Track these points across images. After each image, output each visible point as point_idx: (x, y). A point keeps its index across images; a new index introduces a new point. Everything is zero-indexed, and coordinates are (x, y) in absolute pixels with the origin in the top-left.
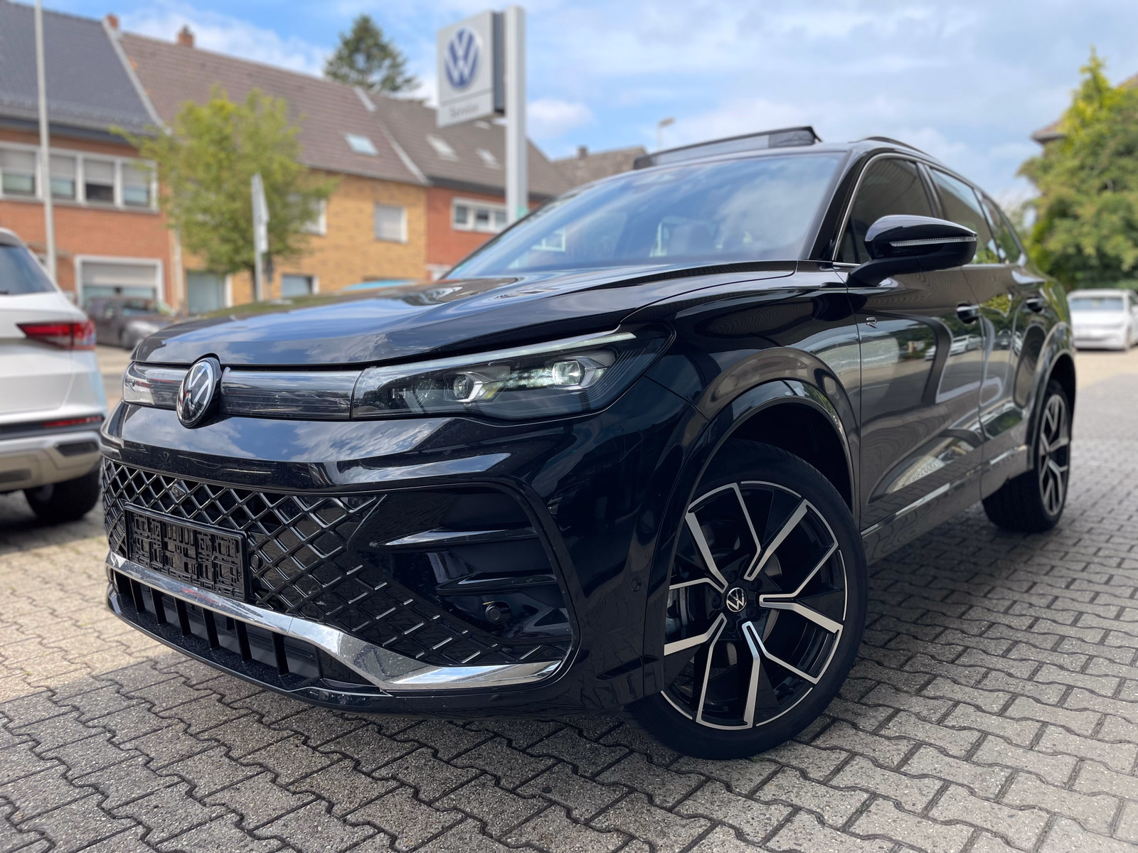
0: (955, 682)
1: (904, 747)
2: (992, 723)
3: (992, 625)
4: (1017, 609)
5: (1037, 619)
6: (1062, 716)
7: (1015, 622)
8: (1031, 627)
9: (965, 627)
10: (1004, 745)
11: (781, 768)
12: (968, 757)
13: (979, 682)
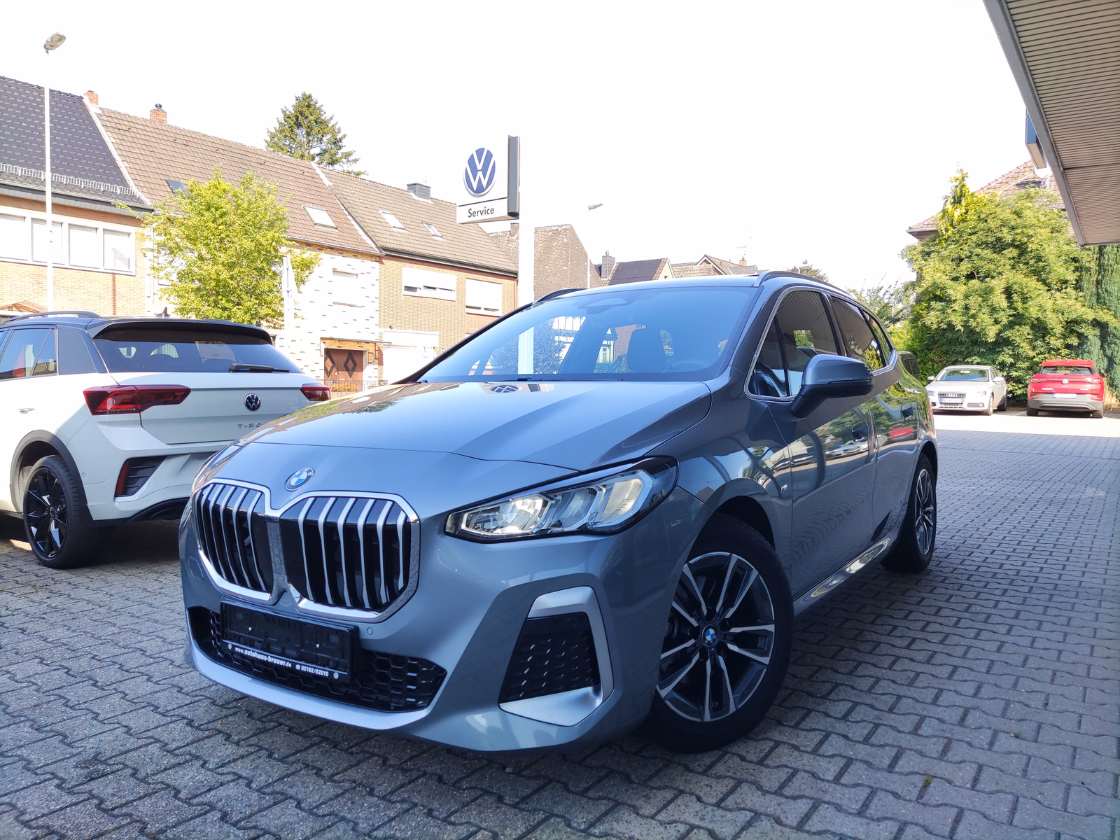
0: (947, 589)
1: (934, 610)
2: (973, 601)
3: (955, 569)
4: (966, 562)
5: (979, 567)
6: (1004, 598)
7: (968, 568)
8: (977, 569)
9: (942, 569)
10: (979, 608)
11: (880, 615)
12: (966, 610)
13: (960, 588)
